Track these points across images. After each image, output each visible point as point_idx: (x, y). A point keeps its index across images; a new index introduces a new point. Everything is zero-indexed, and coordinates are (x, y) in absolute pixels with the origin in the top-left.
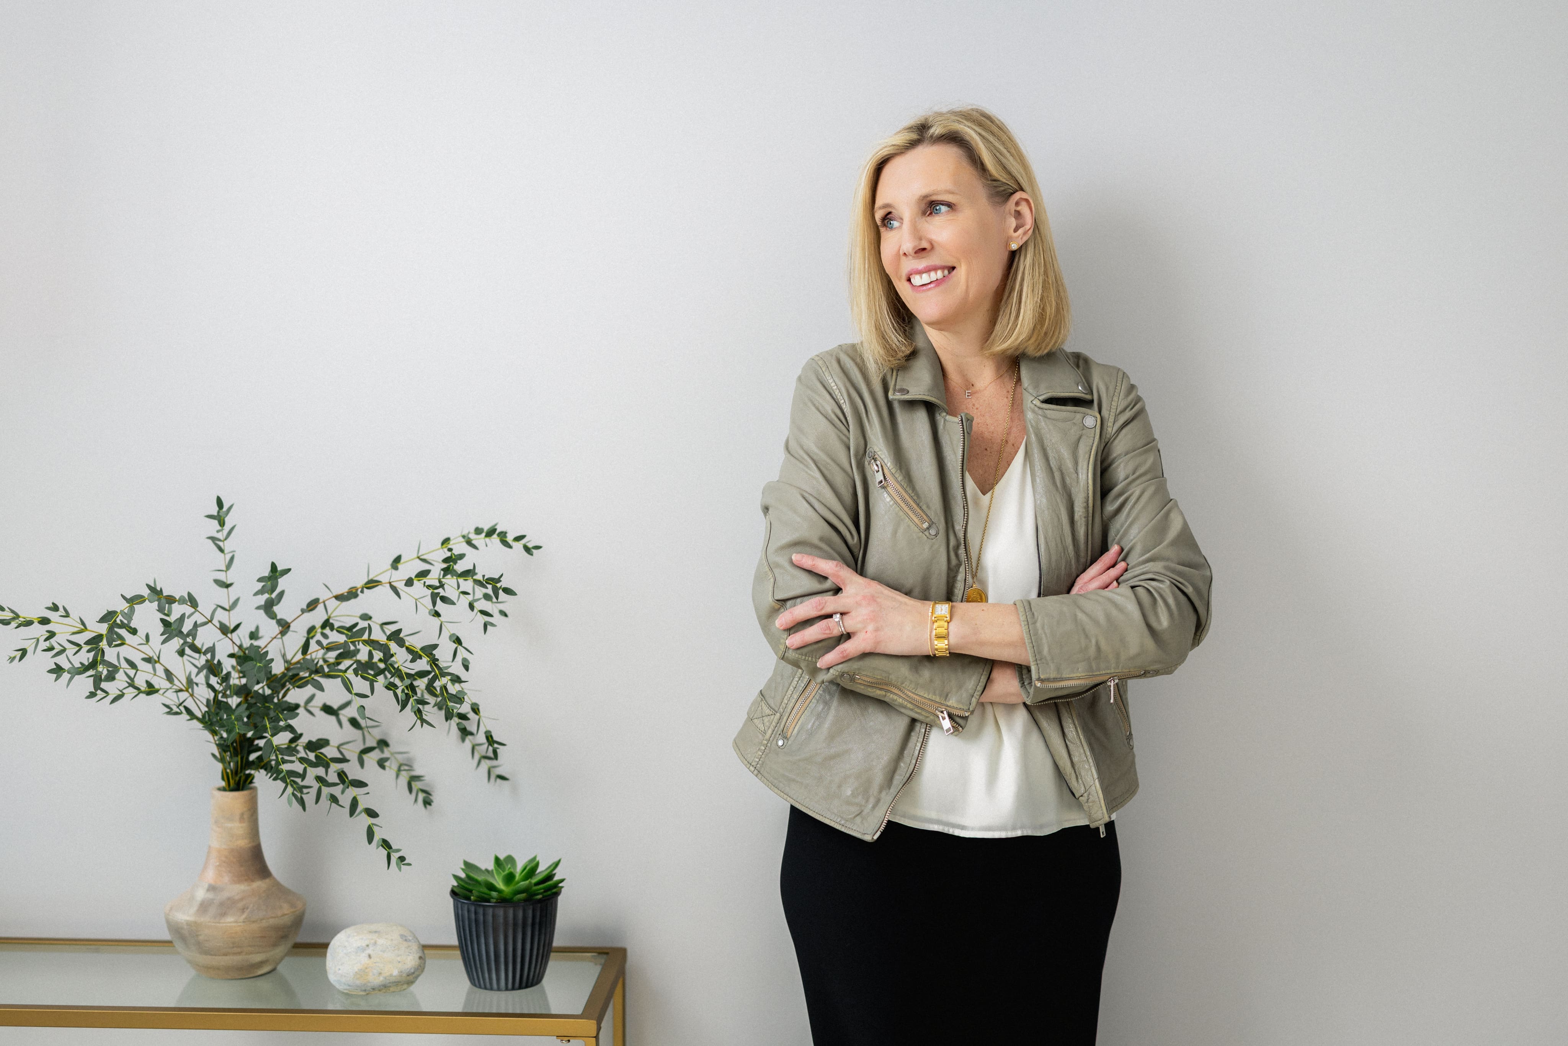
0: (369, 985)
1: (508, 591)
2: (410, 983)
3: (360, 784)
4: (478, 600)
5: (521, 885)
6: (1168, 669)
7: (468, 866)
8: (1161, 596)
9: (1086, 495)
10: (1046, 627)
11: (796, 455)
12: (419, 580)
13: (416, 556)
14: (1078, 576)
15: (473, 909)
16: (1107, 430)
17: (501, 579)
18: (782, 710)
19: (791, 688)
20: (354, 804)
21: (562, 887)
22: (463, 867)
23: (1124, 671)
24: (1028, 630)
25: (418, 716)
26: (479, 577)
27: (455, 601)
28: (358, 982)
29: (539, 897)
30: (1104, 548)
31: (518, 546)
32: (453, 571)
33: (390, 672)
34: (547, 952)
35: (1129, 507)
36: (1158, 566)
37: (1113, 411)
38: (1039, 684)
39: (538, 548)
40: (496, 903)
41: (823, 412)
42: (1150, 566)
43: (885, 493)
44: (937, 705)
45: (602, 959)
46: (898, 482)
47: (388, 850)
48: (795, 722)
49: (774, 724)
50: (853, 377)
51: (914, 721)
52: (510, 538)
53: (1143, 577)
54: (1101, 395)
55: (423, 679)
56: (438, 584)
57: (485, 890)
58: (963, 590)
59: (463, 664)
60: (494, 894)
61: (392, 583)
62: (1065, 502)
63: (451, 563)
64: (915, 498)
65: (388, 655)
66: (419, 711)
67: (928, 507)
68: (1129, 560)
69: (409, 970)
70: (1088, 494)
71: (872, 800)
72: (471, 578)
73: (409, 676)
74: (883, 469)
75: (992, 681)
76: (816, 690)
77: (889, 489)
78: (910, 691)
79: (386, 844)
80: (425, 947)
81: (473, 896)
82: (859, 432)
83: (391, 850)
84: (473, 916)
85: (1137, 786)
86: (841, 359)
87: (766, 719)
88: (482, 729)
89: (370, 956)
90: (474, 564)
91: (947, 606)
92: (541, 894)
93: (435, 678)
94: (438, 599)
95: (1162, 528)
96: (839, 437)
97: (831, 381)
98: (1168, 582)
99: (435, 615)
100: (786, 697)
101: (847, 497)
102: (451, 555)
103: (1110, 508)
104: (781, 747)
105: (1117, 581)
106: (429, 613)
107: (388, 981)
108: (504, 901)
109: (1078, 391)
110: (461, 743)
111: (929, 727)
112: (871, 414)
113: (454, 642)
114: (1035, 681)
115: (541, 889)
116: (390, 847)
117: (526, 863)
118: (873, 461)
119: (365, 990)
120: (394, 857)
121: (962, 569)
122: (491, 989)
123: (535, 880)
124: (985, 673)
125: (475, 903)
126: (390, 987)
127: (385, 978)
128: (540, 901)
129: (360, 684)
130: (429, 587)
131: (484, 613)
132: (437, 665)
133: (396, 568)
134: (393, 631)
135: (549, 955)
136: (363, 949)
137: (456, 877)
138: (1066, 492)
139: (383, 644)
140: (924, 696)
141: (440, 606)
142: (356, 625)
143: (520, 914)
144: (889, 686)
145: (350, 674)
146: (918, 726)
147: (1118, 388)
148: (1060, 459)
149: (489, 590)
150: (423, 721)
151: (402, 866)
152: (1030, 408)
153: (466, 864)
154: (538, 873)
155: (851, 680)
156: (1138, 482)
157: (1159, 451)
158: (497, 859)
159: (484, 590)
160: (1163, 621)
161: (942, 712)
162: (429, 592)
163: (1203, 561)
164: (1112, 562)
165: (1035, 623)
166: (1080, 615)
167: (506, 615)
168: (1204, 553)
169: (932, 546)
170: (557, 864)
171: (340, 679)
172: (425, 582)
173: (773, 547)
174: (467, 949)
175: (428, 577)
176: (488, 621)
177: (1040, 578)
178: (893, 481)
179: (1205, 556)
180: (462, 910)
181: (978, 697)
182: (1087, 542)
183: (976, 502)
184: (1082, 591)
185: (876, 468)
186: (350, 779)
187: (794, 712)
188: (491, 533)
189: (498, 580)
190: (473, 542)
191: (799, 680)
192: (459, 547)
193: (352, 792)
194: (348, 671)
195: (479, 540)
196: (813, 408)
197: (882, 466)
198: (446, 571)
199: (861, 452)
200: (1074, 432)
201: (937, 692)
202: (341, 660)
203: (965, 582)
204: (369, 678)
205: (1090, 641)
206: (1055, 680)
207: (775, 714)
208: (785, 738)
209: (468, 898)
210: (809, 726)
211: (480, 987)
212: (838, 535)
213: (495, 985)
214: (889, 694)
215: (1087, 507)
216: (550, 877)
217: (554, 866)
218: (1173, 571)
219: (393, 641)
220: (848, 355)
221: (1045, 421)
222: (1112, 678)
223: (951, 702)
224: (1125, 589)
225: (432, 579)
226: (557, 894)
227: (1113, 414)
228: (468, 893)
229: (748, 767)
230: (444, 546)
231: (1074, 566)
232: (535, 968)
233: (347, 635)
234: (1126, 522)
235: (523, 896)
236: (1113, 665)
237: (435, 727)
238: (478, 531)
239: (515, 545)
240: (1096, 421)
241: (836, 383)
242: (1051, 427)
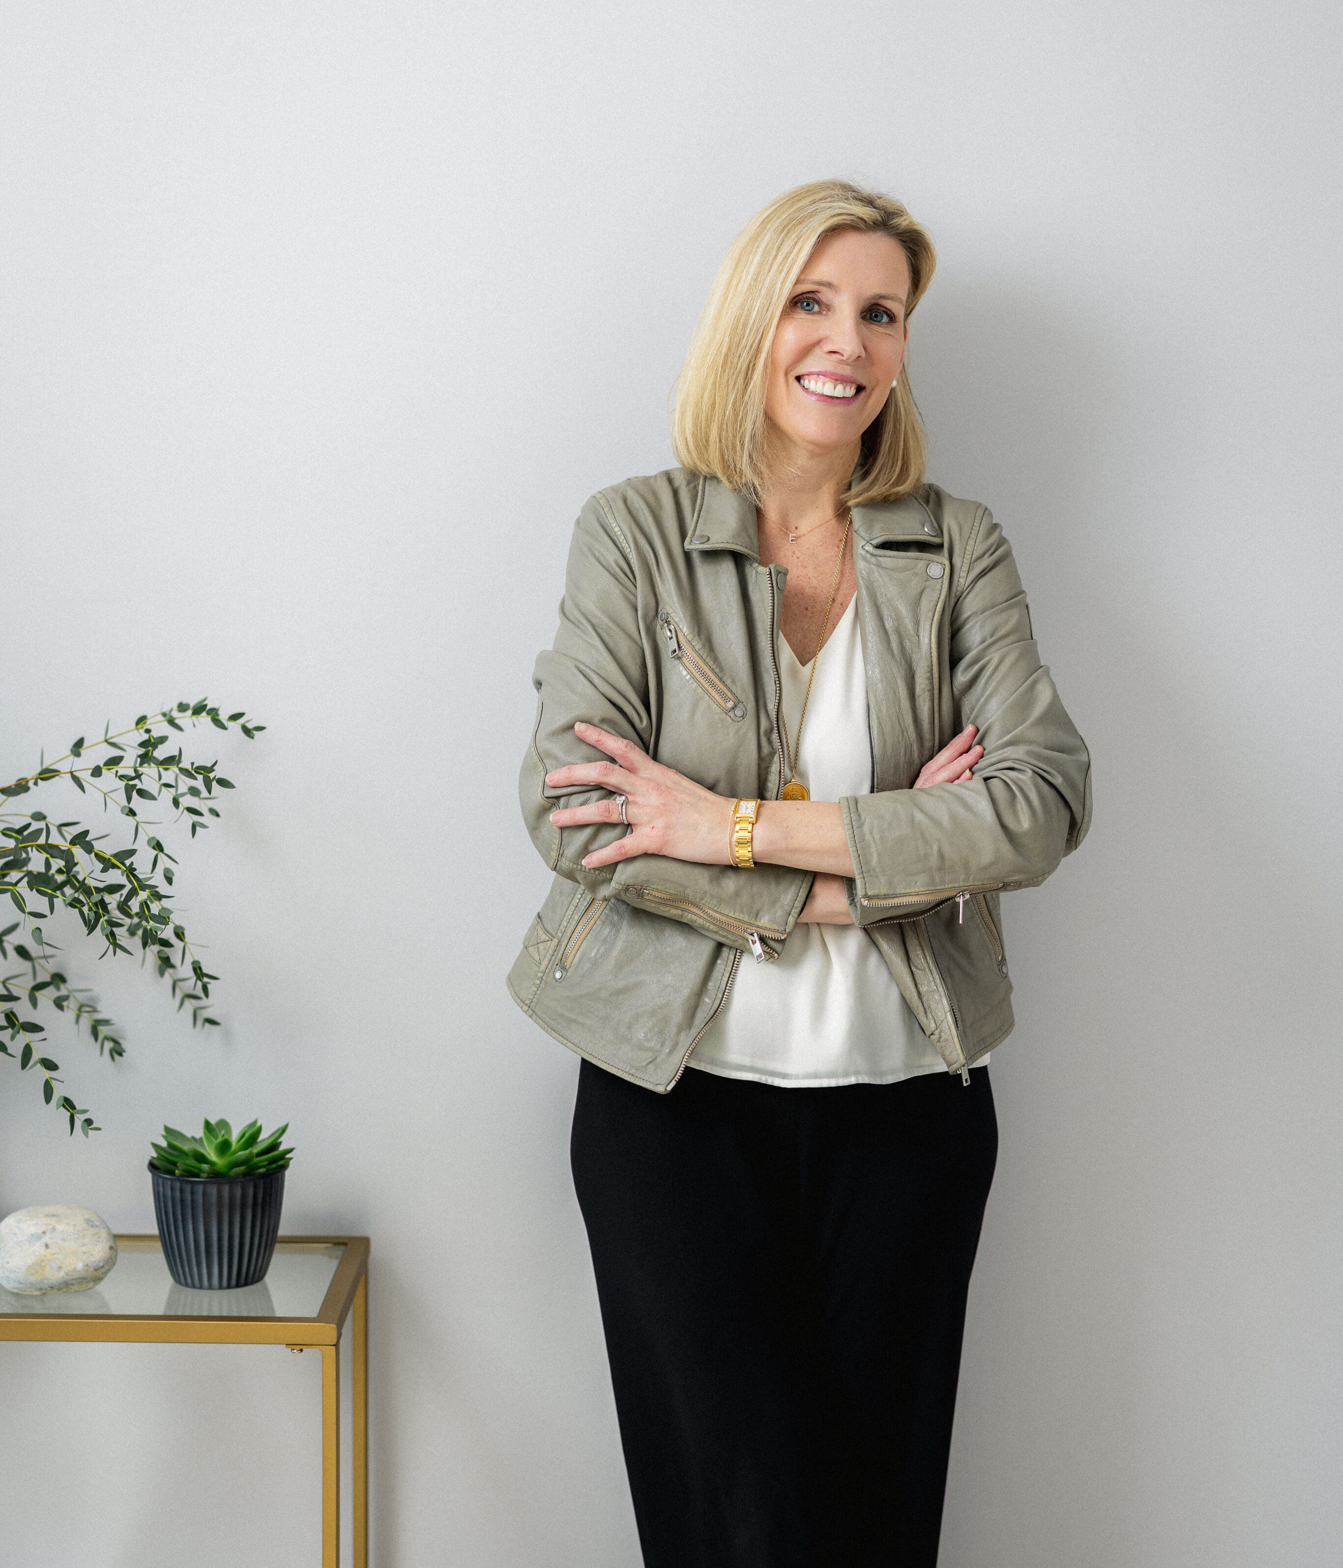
0: (46, 1282)
1: (223, 783)
2: (98, 1280)
3: (34, 1028)
4: (183, 795)
5: (241, 1155)
6: (1034, 879)
7: (169, 1132)
8: (1021, 790)
9: (929, 663)
10: (875, 831)
11: (571, 618)
12: (110, 769)
13: (103, 739)
14: (922, 765)
15: (177, 1185)
16: (959, 581)
17: (214, 768)
18: (560, 935)
19: (572, 908)
20: (27, 1053)
21: (291, 1159)
22: (164, 1133)
23: (976, 883)
24: (852, 835)
25: (111, 941)
26: (185, 764)
27: (156, 796)
28: (32, 1279)
29: (262, 1170)
30: (957, 728)
31: (235, 727)
32: (152, 759)
33: (73, 887)
34: (272, 1242)
35: (986, 677)
36: (1018, 752)
37: (968, 557)
38: (865, 903)
39: (260, 729)
40: (206, 1178)
41: (605, 563)
42: (1009, 752)
43: (680, 665)
44: (746, 926)
45: (339, 1251)
46: (696, 651)
47: (71, 1111)
48: (576, 947)
49: (551, 952)
50: (642, 519)
51: (720, 946)
52: (223, 717)
53: (1000, 766)
54: (954, 539)
55: (113, 896)
56: (133, 775)
57: (192, 1162)
58: (778, 784)
59: (165, 876)
60: (205, 1167)
61: (74, 773)
62: (903, 673)
63: (150, 748)
64: (717, 670)
65: (71, 863)
66: (112, 934)
67: (733, 682)
68: (986, 743)
69: (97, 1263)
70: (932, 661)
71: (669, 1044)
72: (176, 766)
73: (98, 890)
74: (677, 636)
75: (814, 897)
76: (601, 909)
77: (684, 659)
78: (712, 909)
79: (68, 1103)
80: (117, 1237)
81: (178, 1169)
82: (648, 588)
83: (74, 1112)
84: (178, 1195)
85: (1012, 1024)
86: (628, 496)
87: (541, 946)
88: (189, 960)
89: (47, 1246)
90: (180, 749)
91: (754, 803)
92: (264, 1167)
93: (133, 893)
94: (134, 793)
95: (1025, 703)
96: (624, 594)
97: (614, 525)
98: (1030, 772)
99: (130, 814)
100: (565, 918)
101: (635, 671)
102: (149, 737)
103: (962, 677)
104: (559, 981)
105: (970, 770)
106: (122, 811)
107: (70, 1277)
108: (217, 1176)
109: (925, 533)
110: (160, 978)
111: (740, 953)
112: (663, 567)
113: (154, 848)
114: (860, 898)
115: (263, 1161)
116: (73, 1107)
117: (245, 1128)
118: (666, 625)
119: (41, 1289)
120: (79, 1120)
121: (776, 758)
122: (201, 1287)
123: (256, 1149)
124: (804, 885)
125: (182, 1178)
126: (72, 1284)
127: (67, 1274)
128: (263, 1176)
129: (35, 901)
130: (122, 777)
131: (192, 811)
132: (135, 876)
133: (78, 754)
134: (75, 834)
135: (274, 1245)
136: (37, 1237)
137: (155, 1146)
138: (906, 661)
139: (65, 850)
140: (730, 915)
141: (137, 802)
142: (28, 826)
143: (238, 1193)
144: (684, 902)
145: (23, 888)
146: (725, 952)
147: (976, 528)
148: (898, 618)
149: (199, 783)
150: (116, 945)
151: (89, 1131)
152: (861, 554)
153: (168, 1130)
154: (261, 1141)
155: (638, 896)
156: (996, 647)
157: (1027, 607)
158: (207, 1124)
159: (191, 782)
160: (1023, 822)
161: (752, 935)
162: (122, 784)
163: (1080, 742)
164: (966, 747)
165: (861, 826)
166: (918, 816)
167: (218, 815)
168: (1081, 732)
169: (737, 731)
170: (283, 1130)
171: (9, 894)
172: (117, 772)
173: (542, 734)
174: (170, 1236)
175: (120, 765)
176: (197, 822)
177: (873, 767)
178: (691, 651)
179: (1082, 737)
180: (164, 1187)
181: (796, 916)
182: (934, 721)
183: (794, 674)
184: (927, 783)
185: (669, 634)
186: (21, 1021)
187: (575, 934)
188: (199, 709)
189: (211, 769)
190: (177, 721)
191: (581, 897)
192: (160, 728)
193: (24, 1038)
194: (19, 885)
195: (185, 719)
196: (593, 560)
197: (676, 631)
198: (145, 758)
199: (652, 613)
200: (915, 585)
201: (745, 910)
202: (8, 871)
203: (780, 775)
204: (48, 892)
205: (931, 846)
206: (887, 896)
207: (552, 940)
208: (564, 969)
209: (172, 1173)
210: (593, 954)
211: (187, 1285)
212: (624, 716)
213: (206, 1283)
214: (687, 913)
215: (931, 678)
216: (274, 1146)
217: (280, 1131)
218: (1039, 757)
219: (78, 846)
220: (638, 492)
221: (878, 572)
222: (961, 893)
223: (762, 921)
224: (977, 783)
225: (126, 767)
226: (284, 1167)
227: (967, 561)
228: (171, 1167)
229: (521, 1006)
230: (139, 726)
231: (916, 754)
232: (257, 1260)
233: (16, 839)
234: (983, 696)
235: (242, 1168)
236: (962, 877)
237: (132, 954)
238: (182, 707)
239: (231, 725)
240: (944, 570)
241: (620, 527)
242: (886, 579)
